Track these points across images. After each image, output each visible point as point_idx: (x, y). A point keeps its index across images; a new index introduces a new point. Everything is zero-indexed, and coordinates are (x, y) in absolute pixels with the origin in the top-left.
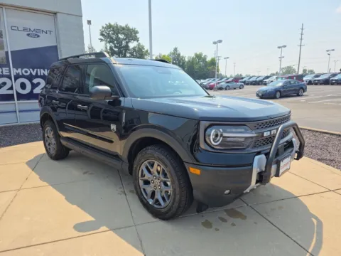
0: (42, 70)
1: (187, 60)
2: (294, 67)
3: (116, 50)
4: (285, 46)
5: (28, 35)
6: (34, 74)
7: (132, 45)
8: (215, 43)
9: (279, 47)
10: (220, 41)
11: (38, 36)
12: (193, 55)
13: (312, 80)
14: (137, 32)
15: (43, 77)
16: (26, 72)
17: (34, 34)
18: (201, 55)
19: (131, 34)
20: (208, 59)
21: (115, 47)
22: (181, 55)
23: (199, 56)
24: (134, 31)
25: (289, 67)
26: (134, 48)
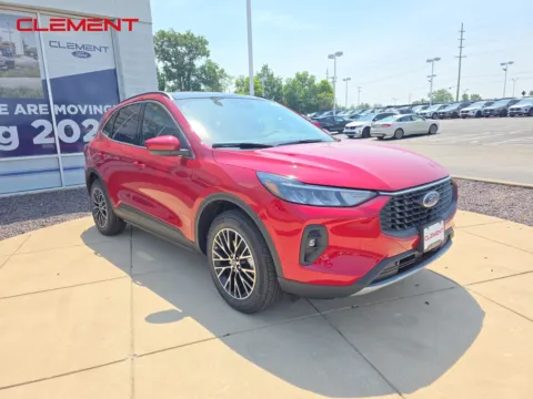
0: (95, 107)
1: (284, 83)
2: (450, 91)
3: (174, 70)
4: (437, 59)
5: (74, 54)
6: (84, 112)
7: (199, 63)
8: (331, 57)
9: (429, 61)
10: (339, 54)
11: (89, 55)
12: (293, 77)
13: (482, 110)
14: (206, 43)
15: (97, 117)
16: (73, 110)
17: (82, 53)
18: (306, 74)
19: (197, 46)
20: (318, 82)
21: (173, 66)
22: (275, 76)
23: (302, 78)
24: (201, 41)
25: (442, 92)
26: (202, 68)
